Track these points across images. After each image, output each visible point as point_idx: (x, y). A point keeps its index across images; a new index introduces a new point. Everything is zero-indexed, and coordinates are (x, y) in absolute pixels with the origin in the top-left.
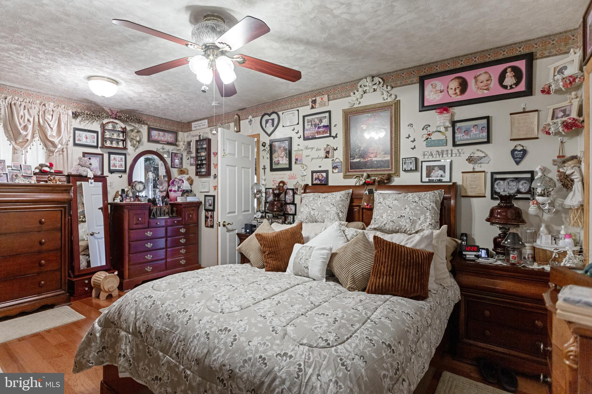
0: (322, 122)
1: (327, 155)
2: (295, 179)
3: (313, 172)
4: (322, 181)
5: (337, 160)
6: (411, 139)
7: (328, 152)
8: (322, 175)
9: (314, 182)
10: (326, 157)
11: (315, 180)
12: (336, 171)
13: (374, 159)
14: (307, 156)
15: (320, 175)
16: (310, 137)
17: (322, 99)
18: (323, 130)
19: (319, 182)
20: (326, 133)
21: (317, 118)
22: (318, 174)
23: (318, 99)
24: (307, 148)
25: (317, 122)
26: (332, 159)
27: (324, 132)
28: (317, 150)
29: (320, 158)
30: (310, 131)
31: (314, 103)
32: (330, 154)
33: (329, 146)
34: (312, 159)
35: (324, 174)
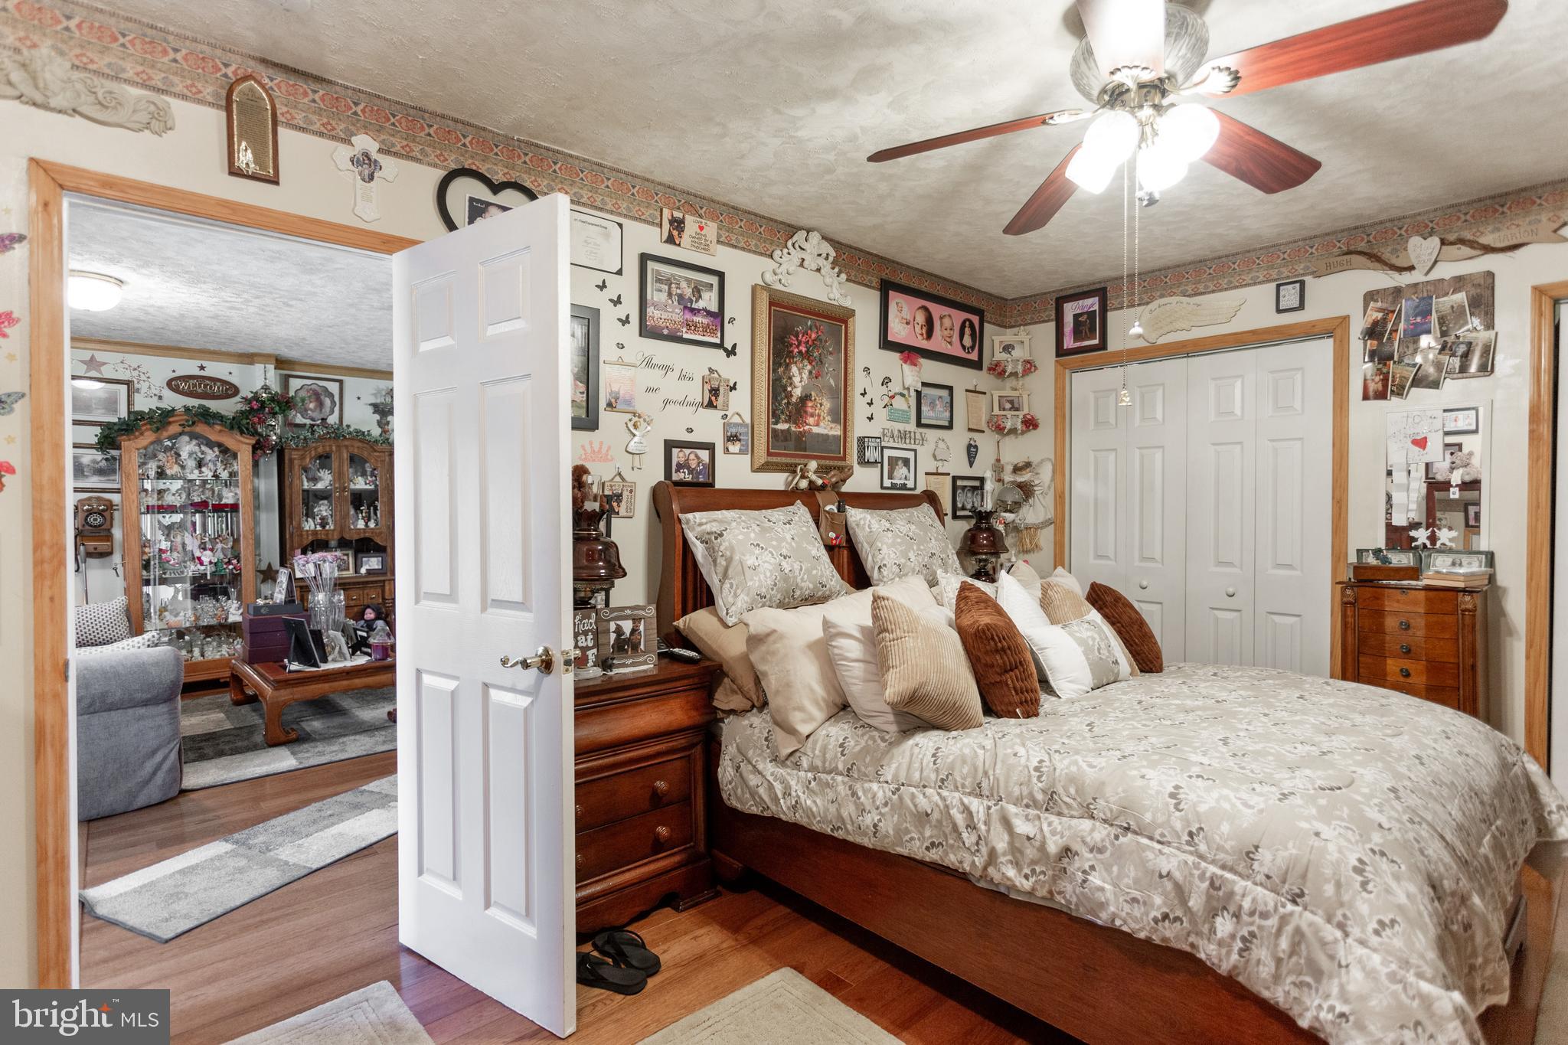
0: (700, 297)
1: (713, 398)
2: (606, 460)
3: (670, 445)
4: (699, 473)
5: (736, 420)
6: (867, 398)
7: (715, 392)
8: (697, 457)
9: (675, 477)
10: (711, 405)
11: (677, 471)
12: (735, 448)
13: (815, 430)
14: (649, 390)
15: (692, 457)
16: (666, 332)
17: (701, 228)
18: (705, 321)
19: (689, 478)
20: (713, 333)
21: (688, 281)
22: (687, 451)
23: (691, 224)
24: (649, 364)
25: (688, 292)
26: (723, 413)
27: (706, 329)
28: (682, 377)
29: (690, 404)
30: (665, 312)
31: (676, 228)
32: (721, 398)
33: (716, 375)
34: (667, 402)
35: (704, 455)
